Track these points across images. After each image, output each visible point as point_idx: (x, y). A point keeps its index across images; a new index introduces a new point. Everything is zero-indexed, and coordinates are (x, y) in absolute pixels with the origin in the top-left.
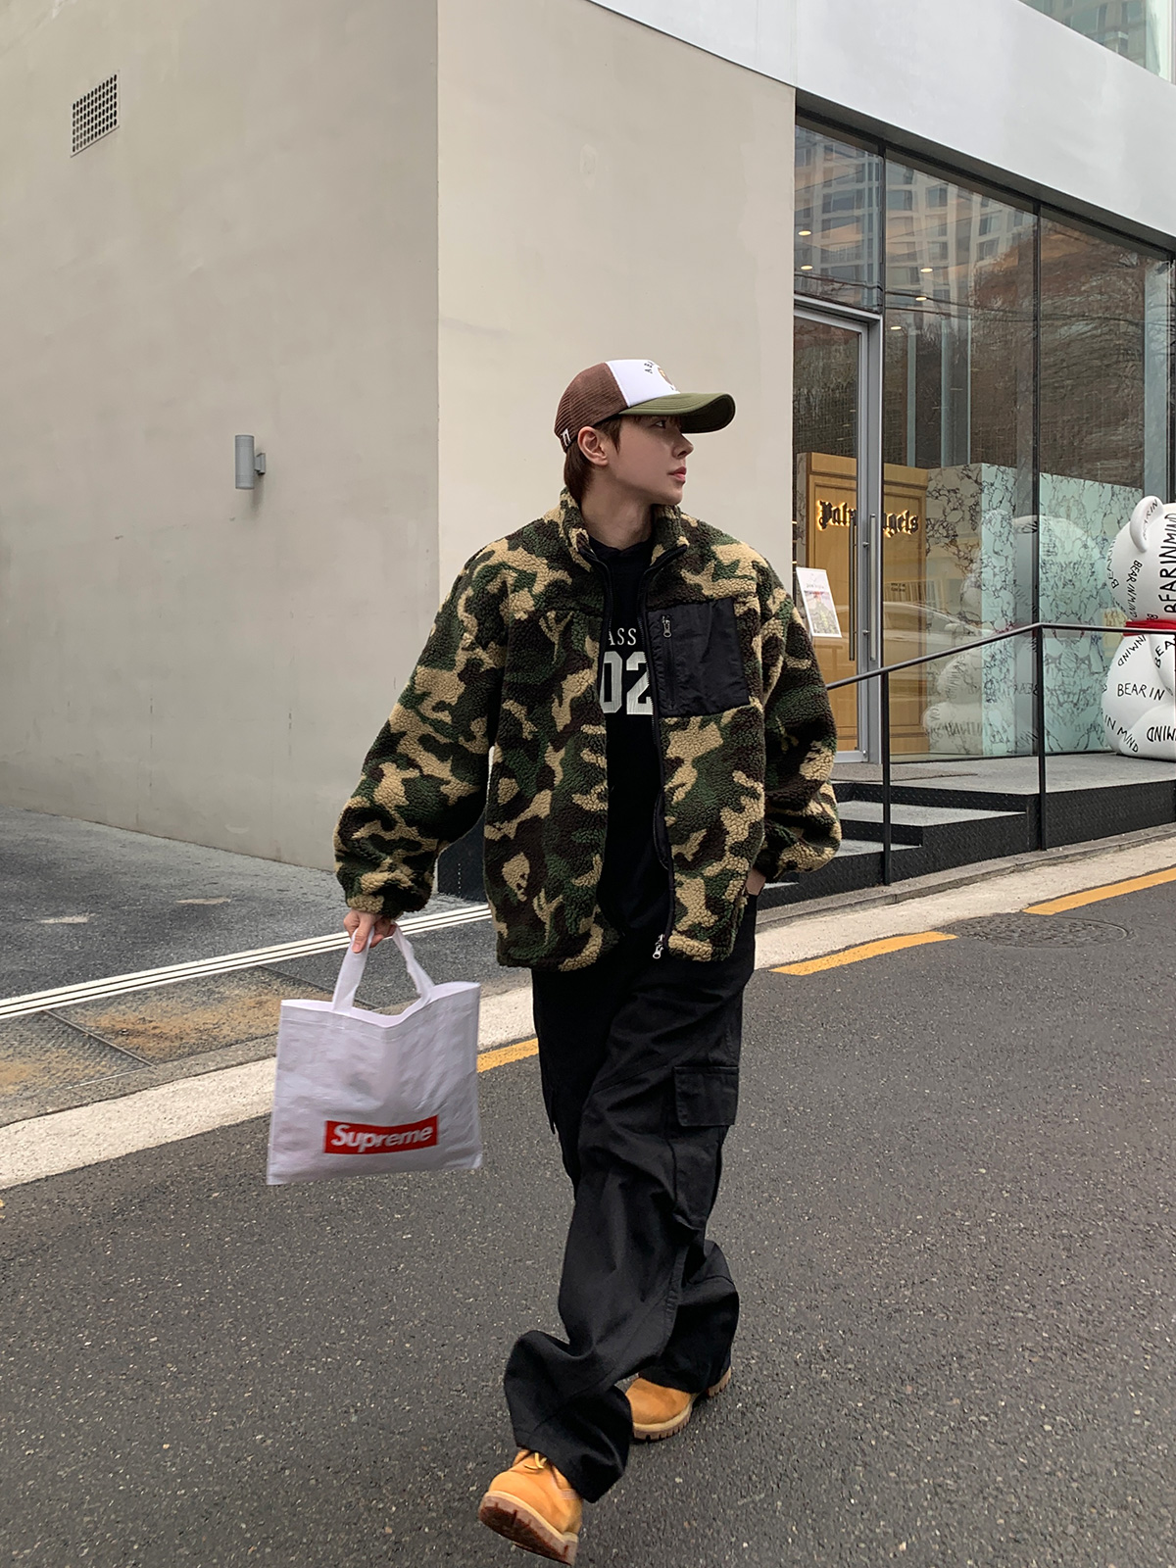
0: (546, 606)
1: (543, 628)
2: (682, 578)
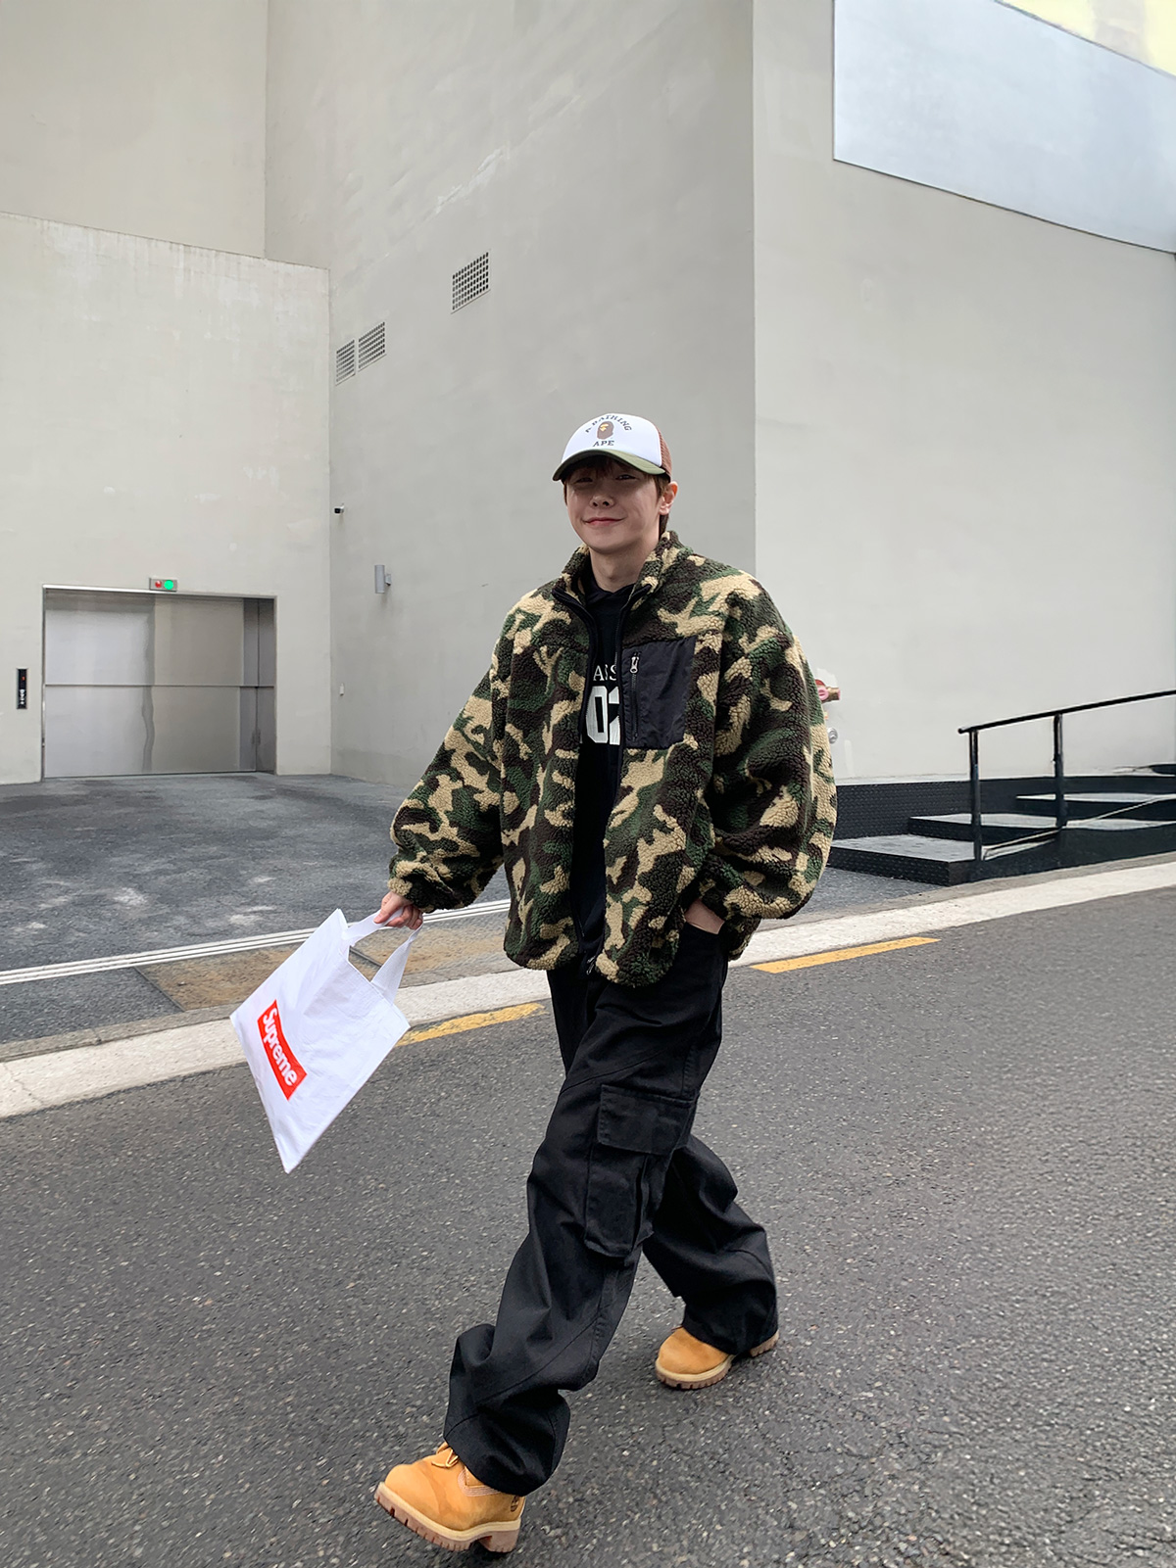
0: (540, 641)
1: (537, 661)
2: (657, 617)
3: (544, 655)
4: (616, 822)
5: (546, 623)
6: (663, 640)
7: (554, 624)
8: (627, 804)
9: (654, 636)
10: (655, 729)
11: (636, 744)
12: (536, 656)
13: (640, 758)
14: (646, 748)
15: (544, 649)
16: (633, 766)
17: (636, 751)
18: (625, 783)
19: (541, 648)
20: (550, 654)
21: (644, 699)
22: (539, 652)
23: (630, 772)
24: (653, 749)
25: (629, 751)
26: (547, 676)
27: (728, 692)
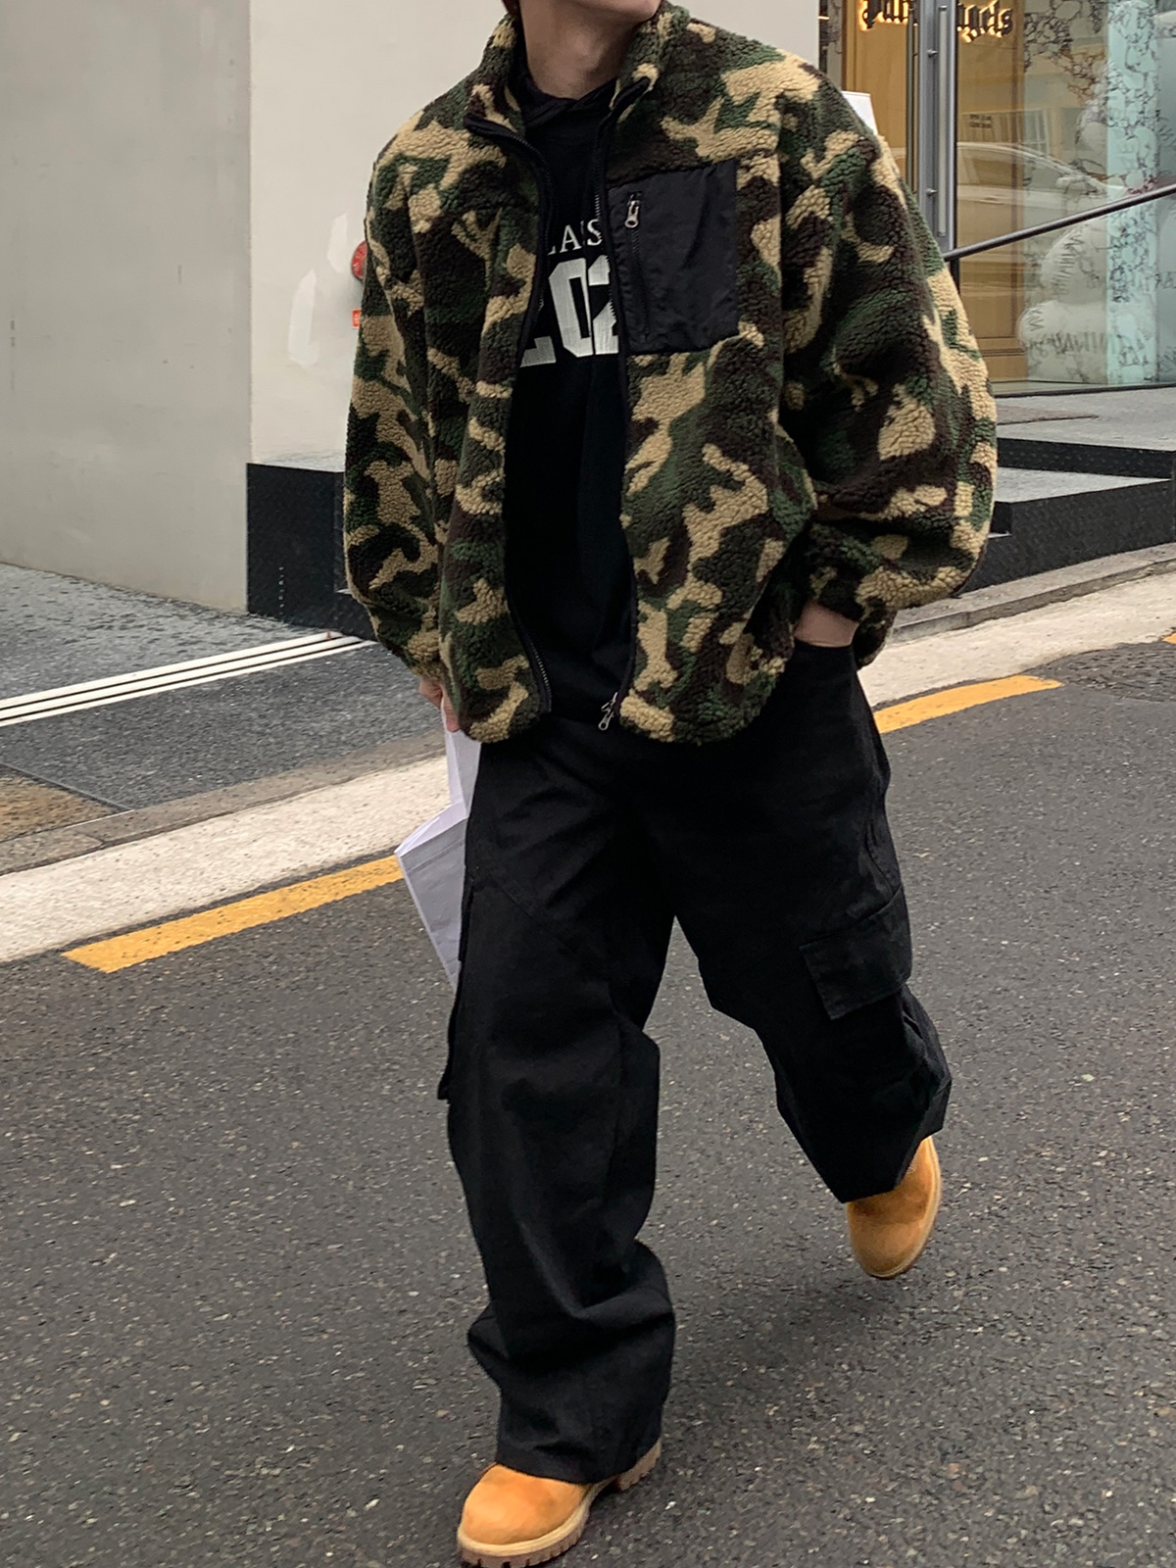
0: (460, 205)
1: (461, 237)
2: (662, 132)
3: (473, 229)
4: (639, 482)
5: (466, 171)
6: (678, 169)
7: (478, 174)
8: (654, 451)
9: (663, 164)
10: (679, 318)
11: (647, 347)
12: (456, 229)
13: (659, 368)
14: (670, 350)
15: (470, 217)
16: (649, 385)
17: (649, 358)
18: (640, 413)
19: (465, 217)
20: (482, 224)
21: (657, 270)
22: (463, 224)
23: (645, 394)
24: (681, 351)
25: (637, 359)
26: (483, 260)
27: (799, 244)
